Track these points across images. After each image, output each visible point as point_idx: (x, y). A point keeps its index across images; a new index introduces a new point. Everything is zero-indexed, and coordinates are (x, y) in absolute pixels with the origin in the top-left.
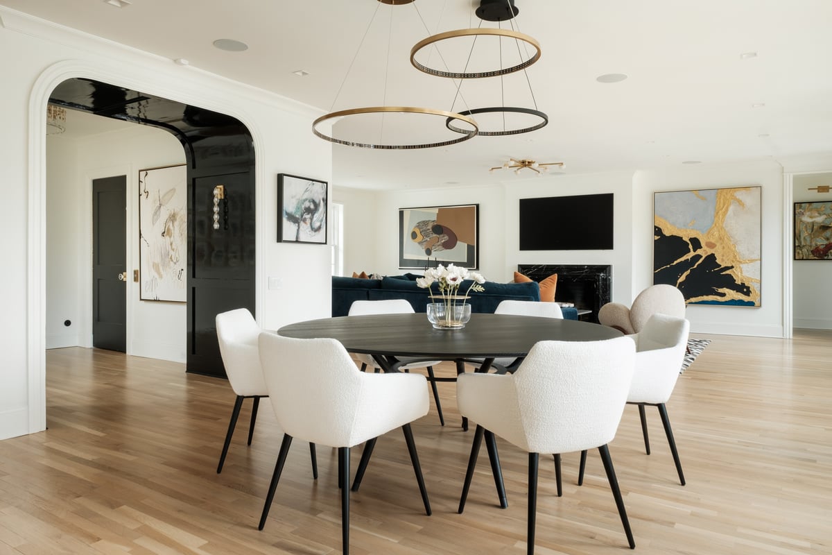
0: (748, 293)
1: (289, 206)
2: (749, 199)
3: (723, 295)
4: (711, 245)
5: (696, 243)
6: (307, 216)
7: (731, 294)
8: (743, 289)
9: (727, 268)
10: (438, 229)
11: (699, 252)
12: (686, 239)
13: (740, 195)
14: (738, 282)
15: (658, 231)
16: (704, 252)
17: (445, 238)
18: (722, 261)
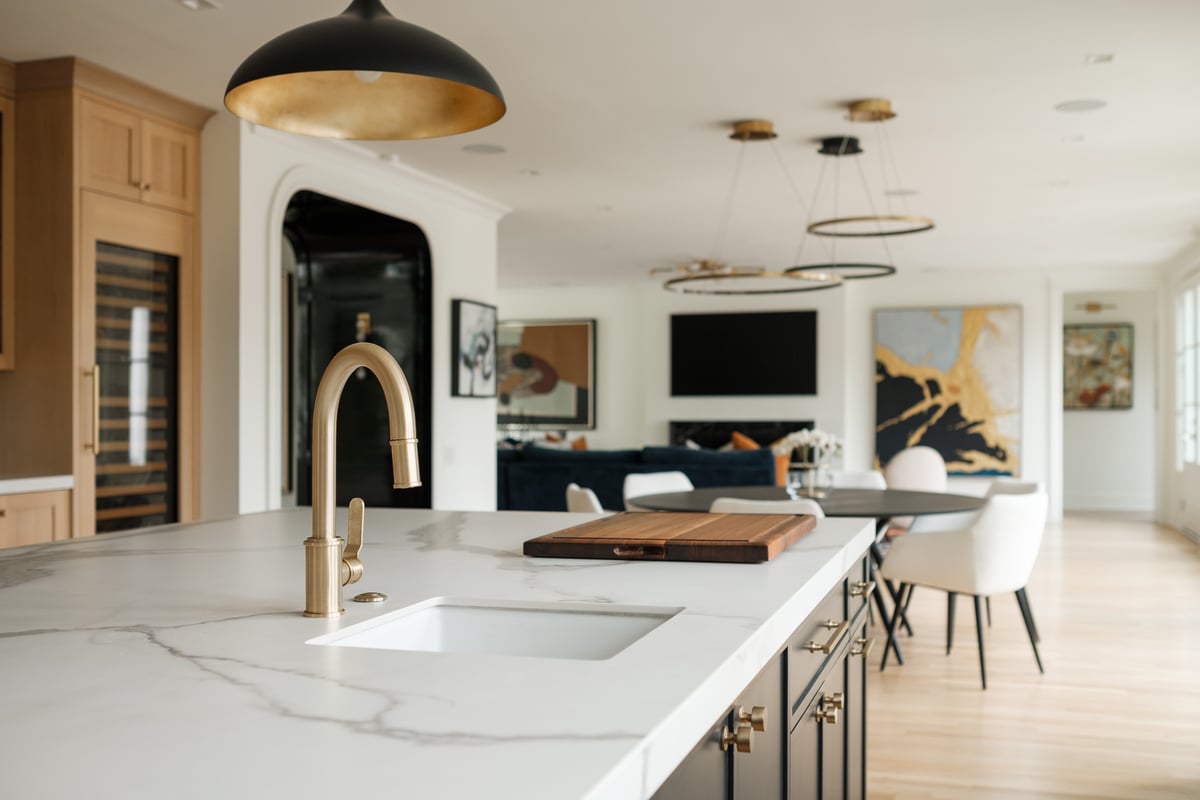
0: (1003, 458)
1: (466, 346)
2: (1005, 323)
3: (970, 462)
4: (954, 390)
5: (934, 387)
6: (480, 358)
7: (981, 460)
8: (997, 453)
9: (975, 424)
10: (523, 360)
11: (938, 399)
12: (920, 380)
13: (994, 318)
14: (991, 443)
15: (881, 368)
16: (945, 400)
17: (535, 376)
18: (969, 413)
